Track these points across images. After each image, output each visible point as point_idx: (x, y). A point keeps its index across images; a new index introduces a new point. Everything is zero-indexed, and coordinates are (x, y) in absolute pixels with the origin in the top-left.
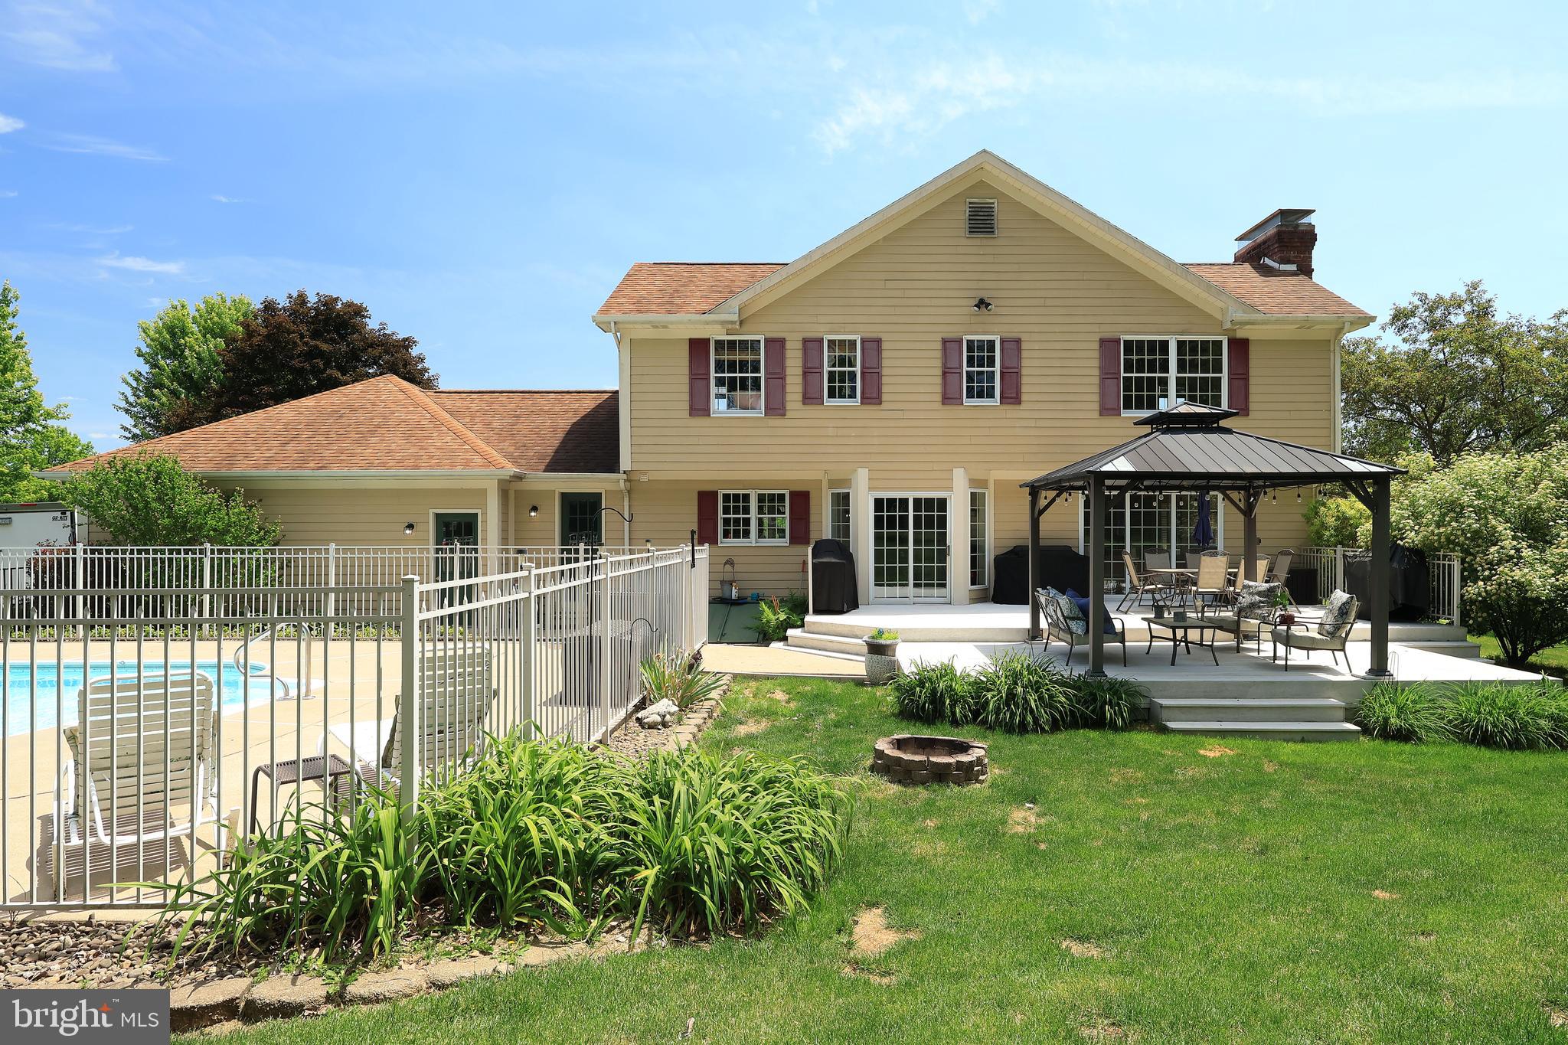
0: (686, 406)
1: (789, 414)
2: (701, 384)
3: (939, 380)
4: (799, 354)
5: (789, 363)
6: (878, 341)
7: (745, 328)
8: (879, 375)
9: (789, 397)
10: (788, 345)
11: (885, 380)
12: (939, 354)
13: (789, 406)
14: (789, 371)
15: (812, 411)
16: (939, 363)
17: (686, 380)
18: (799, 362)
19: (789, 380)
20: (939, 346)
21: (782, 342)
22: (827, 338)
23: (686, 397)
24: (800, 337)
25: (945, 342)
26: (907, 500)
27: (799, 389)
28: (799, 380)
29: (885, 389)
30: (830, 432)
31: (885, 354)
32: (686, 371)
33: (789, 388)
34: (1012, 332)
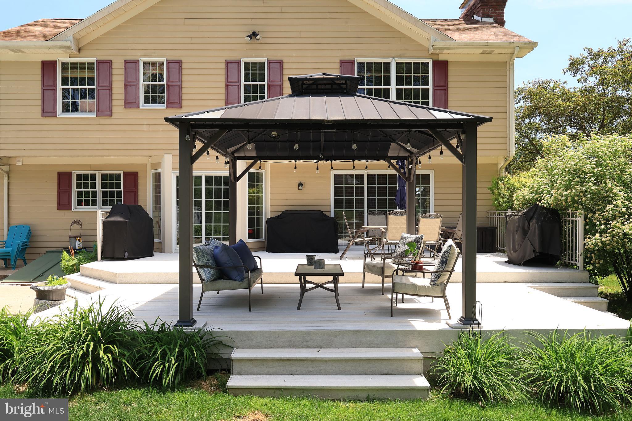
0: (40, 109)
1: (114, 115)
2: (49, 93)
3: (223, 91)
4: (122, 72)
5: (115, 78)
6: (179, 63)
7: (83, 53)
8: (180, 87)
9: (114, 103)
10: (114, 65)
11: (184, 90)
12: (223, 72)
13: (114, 109)
14: (114, 84)
15: (132, 113)
16: (223, 78)
17: (39, 90)
18: (122, 78)
19: (114, 90)
20: (223, 66)
21: (109, 63)
22: (142, 60)
23: (40, 103)
24: (122, 59)
25: (228, 63)
26: (200, 177)
27: (122, 97)
28: (122, 90)
29: (184, 97)
30: (145, 128)
31: (184, 72)
32: (39, 84)
33: (115, 97)
34: (276, 56)
